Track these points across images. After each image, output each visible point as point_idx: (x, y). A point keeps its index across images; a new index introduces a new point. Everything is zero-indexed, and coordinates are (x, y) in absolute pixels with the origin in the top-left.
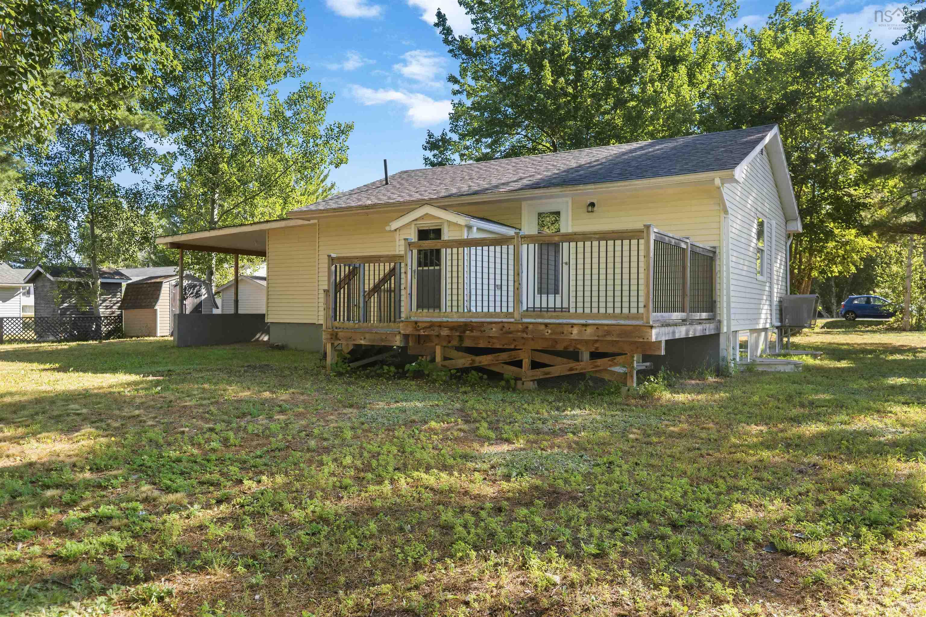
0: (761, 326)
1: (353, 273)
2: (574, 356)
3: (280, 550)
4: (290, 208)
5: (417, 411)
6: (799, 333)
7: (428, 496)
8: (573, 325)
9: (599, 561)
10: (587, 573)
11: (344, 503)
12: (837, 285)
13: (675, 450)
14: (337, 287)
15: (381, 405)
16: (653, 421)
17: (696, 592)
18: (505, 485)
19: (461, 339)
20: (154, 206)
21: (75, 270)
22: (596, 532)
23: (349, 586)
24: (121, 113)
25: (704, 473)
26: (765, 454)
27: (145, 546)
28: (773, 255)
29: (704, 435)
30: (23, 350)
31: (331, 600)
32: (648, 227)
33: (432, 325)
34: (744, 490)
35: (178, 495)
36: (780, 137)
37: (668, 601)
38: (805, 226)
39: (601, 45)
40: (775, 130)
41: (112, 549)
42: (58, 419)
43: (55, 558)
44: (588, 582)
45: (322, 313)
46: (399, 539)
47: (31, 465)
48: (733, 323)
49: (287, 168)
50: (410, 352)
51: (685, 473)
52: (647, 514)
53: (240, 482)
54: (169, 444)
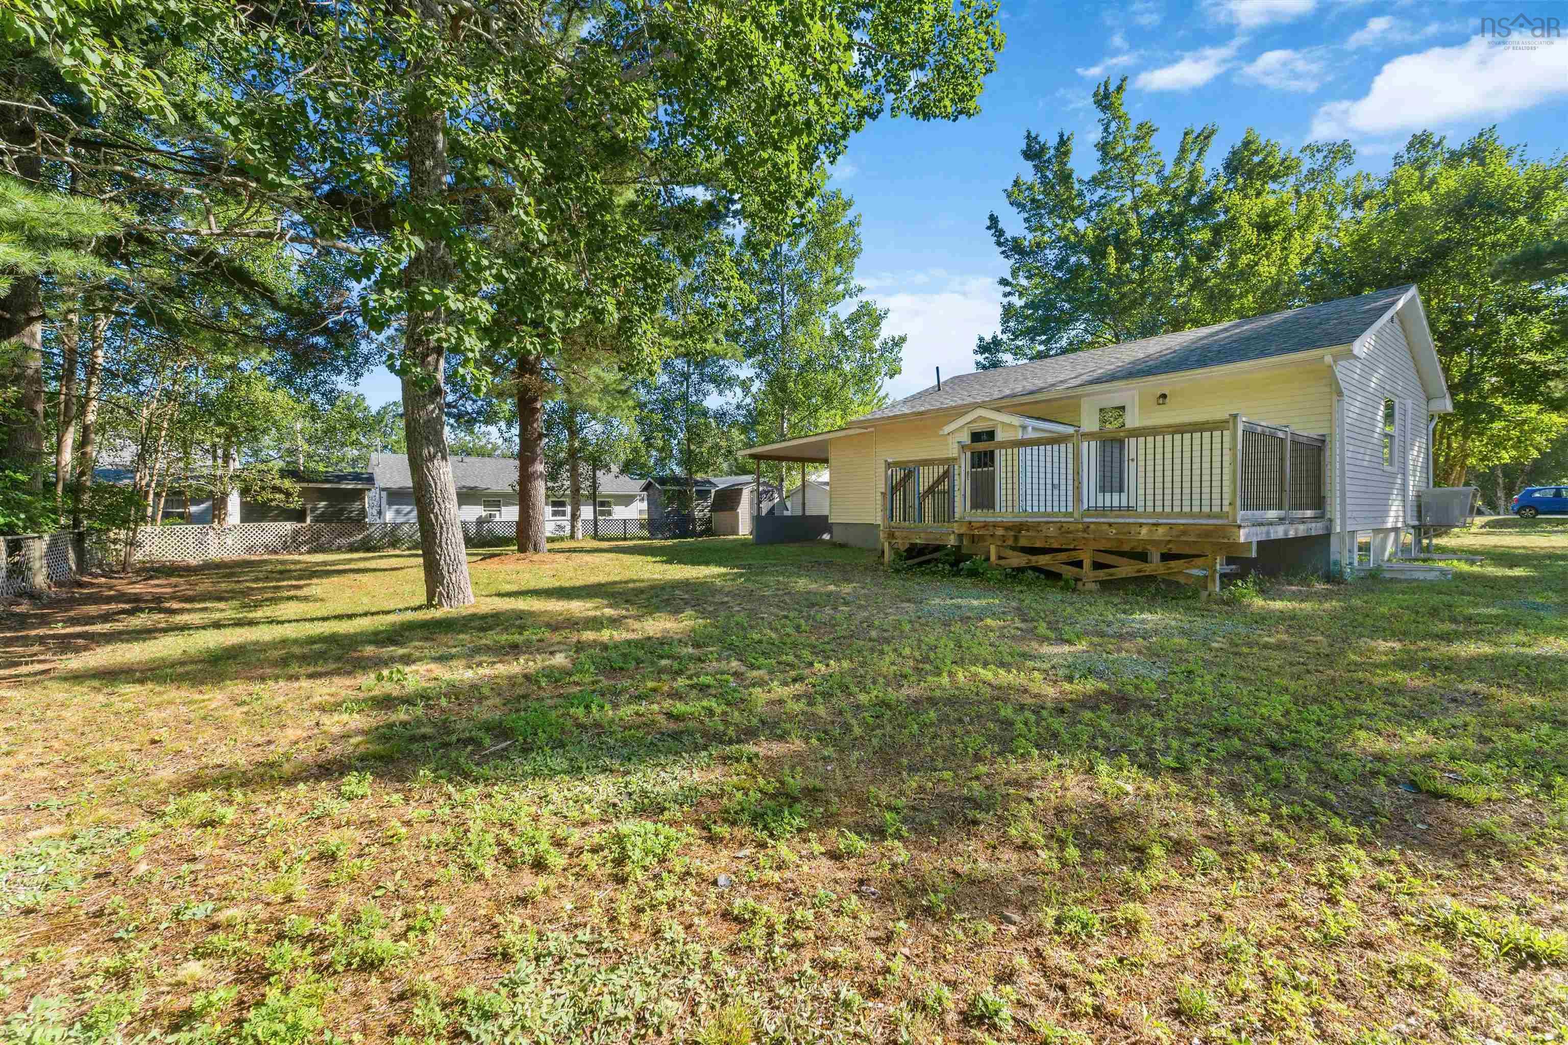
0: (1389, 525)
1: (908, 476)
2: (1143, 557)
3: (847, 728)
4: (850, 418)
5: (972, 609)
6: (1446, 533)
7: (986, 691)
8: (1141, 525)
9: (1180, 776)
10: (1165, 787)
11: (905, 691)
12: (1506, 475)
13: (1273, 665)
14: (893, 490)
15: (937, 601)
16: (1242, 630)
17: (1304, 824)
18: (1067, 686)
19: (1016, 538)
20: (734, 424)
21: (675, 480)
22: (1175, 744)
23: (912, 769)
24: (710, 345)
25: (1313, 691)
26: (1400, 676)
27: (736, 713)
28: (1408, 441)
29: (1311, 649)
30: (640, 546)
31: (896, 780)
32: (1235, 417)
33: (985, 525)
34: (1370, 716)
35: (761, 672)
36: (1419, 300)
37: (1266, 829)
38: (1456, 405)
39: (1172, 224)
40: (1413, 291)
41: (711, 712)
42: (667, 602)
43: (669, 715)
44: (1166, 797)
45: (880, 514)
46: (959, 731)
47: (649, 638)
48: (1348, 522)
49: (845, 382)
50: (964, 551)
51: (1287, 690)
52: (1238, 730)
53: (811, 664)
54: (752, 627)
